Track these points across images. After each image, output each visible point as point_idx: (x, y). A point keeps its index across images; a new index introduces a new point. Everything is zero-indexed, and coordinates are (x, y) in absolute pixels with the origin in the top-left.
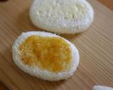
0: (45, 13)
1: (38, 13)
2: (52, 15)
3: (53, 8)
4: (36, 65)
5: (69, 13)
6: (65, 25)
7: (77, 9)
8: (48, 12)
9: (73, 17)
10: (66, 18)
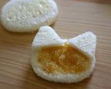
0: (15, 17)
1: (8, 19)
2: (21, 18)
3: (21, 11)
4: (58, 70)
5: (36, 11)
6: (35, 23)
7: (41, 6)
8: (17, 16)
9: (40, 13)
10: (34, 16)
